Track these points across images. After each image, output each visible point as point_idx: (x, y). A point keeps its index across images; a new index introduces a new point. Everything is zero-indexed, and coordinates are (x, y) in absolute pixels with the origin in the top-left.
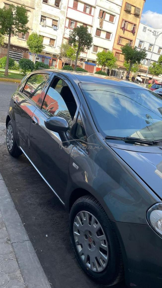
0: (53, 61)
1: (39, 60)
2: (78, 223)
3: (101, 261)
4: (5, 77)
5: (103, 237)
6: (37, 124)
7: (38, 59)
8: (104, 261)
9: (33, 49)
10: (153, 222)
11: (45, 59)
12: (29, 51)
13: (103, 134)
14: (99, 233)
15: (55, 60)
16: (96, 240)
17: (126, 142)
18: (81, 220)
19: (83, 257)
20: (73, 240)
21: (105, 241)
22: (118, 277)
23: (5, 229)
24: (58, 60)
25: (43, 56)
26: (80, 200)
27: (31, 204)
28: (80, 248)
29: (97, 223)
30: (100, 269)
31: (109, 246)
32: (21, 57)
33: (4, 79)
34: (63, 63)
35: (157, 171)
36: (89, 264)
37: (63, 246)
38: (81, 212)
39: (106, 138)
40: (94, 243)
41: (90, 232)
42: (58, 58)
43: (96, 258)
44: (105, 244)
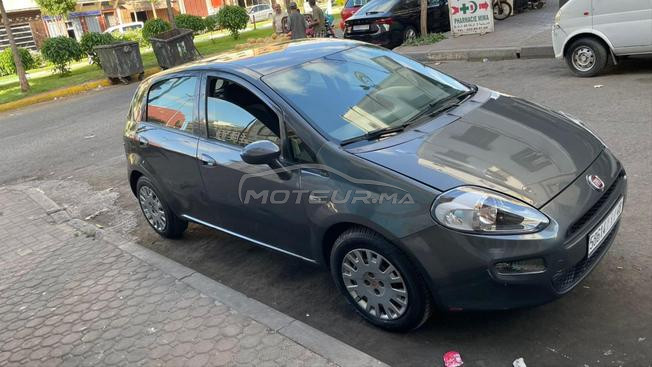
0: (106, 17)
1: (74, 25)
2: (348, 272)
3: (399, 300)
4: (26, 96)
5: (391, 267)
6: (215, 164)
7: (70, 24)
8: (403, 298)
9: (55, 7)
10: (440, 218)
11: (87, 19)
12: (42, 13)
13: (335, 141)
14: (384, 266)
15: (112, 14)
16: (383, 278)
17: (370, 140)
18: (352, 264)
19: (373, 312)
20: (350, 297)
21: (394, 272)
22: (427, 305)
23: (254, 322)
24: (118, 11)
25: (81, 13)
26: (339, 242)
27: (257, 290)
28: (363, 304)
29: (375, 256)
30: (401, 312)
31: (402, 275)
32: (30, 34)
33: (25, 100)
34: (132, 14)
35: (422, 161)
36: (385, 314)
37: (338, 316)
38: (348, 255)
39: (342, 145)
40: (382, 284)
41: (371, 274)
42: (115, 7)
43: (392, 301)
44: (396, 275)
